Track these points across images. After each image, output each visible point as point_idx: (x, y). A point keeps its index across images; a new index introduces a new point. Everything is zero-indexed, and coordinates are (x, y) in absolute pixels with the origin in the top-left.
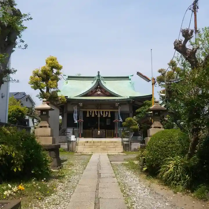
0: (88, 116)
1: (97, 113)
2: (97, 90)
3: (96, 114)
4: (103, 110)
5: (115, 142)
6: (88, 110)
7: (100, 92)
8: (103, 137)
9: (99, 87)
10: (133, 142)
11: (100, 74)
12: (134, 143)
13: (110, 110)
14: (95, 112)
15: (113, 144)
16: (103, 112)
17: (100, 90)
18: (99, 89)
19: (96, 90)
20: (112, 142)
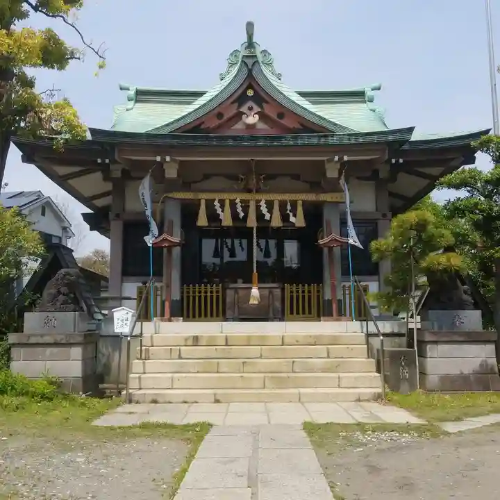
0: (202, 221)
1: (246, 208)
2: (244, 109)
3: (242, 214)
4: (271, 197)
5: (335, 341)
6: (204, 197)
7: (257, 116)
8: (271, 315)
9: (250, 93)
10: (436, 342)
11: (254, 40)
12: (443, 348)
13: (301, 197)
14: (233, 204)
15: (322, 350)
16: (270, 205)
17: (257, 109)
18: (250, 104)
19: (240, 106)
20: (316, 341)
